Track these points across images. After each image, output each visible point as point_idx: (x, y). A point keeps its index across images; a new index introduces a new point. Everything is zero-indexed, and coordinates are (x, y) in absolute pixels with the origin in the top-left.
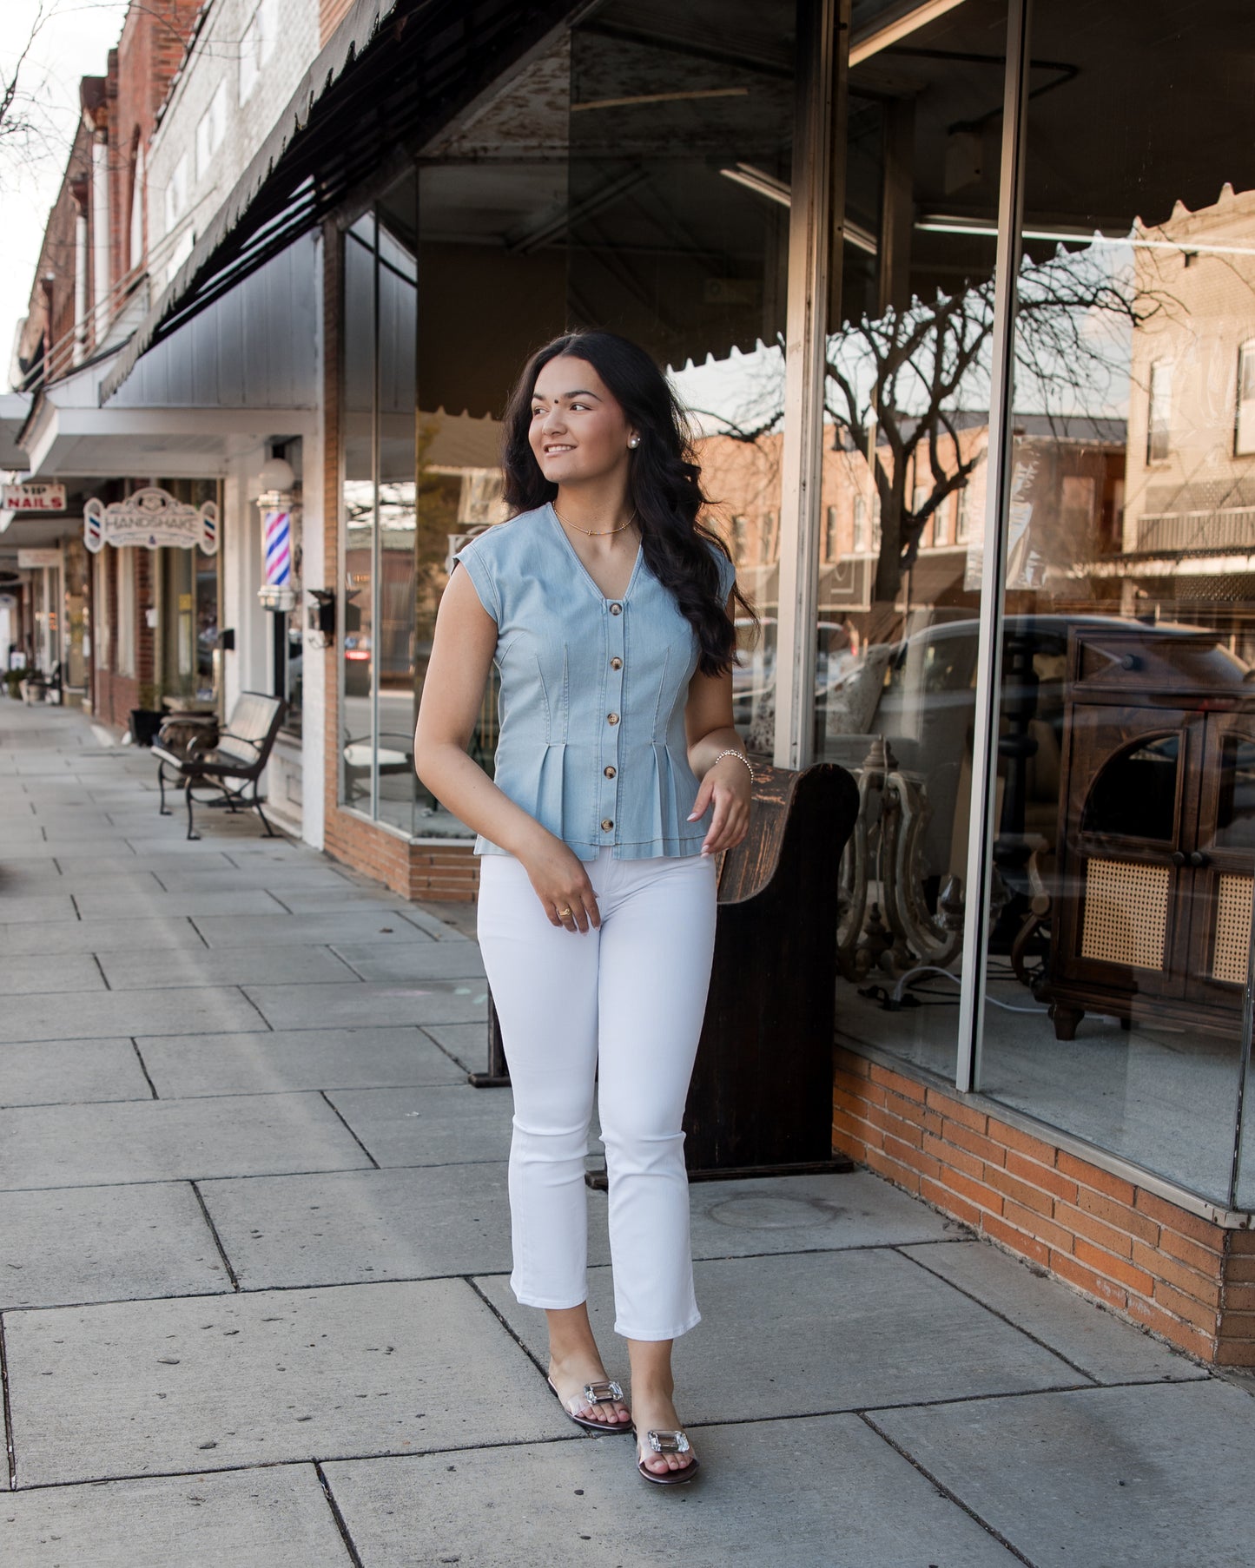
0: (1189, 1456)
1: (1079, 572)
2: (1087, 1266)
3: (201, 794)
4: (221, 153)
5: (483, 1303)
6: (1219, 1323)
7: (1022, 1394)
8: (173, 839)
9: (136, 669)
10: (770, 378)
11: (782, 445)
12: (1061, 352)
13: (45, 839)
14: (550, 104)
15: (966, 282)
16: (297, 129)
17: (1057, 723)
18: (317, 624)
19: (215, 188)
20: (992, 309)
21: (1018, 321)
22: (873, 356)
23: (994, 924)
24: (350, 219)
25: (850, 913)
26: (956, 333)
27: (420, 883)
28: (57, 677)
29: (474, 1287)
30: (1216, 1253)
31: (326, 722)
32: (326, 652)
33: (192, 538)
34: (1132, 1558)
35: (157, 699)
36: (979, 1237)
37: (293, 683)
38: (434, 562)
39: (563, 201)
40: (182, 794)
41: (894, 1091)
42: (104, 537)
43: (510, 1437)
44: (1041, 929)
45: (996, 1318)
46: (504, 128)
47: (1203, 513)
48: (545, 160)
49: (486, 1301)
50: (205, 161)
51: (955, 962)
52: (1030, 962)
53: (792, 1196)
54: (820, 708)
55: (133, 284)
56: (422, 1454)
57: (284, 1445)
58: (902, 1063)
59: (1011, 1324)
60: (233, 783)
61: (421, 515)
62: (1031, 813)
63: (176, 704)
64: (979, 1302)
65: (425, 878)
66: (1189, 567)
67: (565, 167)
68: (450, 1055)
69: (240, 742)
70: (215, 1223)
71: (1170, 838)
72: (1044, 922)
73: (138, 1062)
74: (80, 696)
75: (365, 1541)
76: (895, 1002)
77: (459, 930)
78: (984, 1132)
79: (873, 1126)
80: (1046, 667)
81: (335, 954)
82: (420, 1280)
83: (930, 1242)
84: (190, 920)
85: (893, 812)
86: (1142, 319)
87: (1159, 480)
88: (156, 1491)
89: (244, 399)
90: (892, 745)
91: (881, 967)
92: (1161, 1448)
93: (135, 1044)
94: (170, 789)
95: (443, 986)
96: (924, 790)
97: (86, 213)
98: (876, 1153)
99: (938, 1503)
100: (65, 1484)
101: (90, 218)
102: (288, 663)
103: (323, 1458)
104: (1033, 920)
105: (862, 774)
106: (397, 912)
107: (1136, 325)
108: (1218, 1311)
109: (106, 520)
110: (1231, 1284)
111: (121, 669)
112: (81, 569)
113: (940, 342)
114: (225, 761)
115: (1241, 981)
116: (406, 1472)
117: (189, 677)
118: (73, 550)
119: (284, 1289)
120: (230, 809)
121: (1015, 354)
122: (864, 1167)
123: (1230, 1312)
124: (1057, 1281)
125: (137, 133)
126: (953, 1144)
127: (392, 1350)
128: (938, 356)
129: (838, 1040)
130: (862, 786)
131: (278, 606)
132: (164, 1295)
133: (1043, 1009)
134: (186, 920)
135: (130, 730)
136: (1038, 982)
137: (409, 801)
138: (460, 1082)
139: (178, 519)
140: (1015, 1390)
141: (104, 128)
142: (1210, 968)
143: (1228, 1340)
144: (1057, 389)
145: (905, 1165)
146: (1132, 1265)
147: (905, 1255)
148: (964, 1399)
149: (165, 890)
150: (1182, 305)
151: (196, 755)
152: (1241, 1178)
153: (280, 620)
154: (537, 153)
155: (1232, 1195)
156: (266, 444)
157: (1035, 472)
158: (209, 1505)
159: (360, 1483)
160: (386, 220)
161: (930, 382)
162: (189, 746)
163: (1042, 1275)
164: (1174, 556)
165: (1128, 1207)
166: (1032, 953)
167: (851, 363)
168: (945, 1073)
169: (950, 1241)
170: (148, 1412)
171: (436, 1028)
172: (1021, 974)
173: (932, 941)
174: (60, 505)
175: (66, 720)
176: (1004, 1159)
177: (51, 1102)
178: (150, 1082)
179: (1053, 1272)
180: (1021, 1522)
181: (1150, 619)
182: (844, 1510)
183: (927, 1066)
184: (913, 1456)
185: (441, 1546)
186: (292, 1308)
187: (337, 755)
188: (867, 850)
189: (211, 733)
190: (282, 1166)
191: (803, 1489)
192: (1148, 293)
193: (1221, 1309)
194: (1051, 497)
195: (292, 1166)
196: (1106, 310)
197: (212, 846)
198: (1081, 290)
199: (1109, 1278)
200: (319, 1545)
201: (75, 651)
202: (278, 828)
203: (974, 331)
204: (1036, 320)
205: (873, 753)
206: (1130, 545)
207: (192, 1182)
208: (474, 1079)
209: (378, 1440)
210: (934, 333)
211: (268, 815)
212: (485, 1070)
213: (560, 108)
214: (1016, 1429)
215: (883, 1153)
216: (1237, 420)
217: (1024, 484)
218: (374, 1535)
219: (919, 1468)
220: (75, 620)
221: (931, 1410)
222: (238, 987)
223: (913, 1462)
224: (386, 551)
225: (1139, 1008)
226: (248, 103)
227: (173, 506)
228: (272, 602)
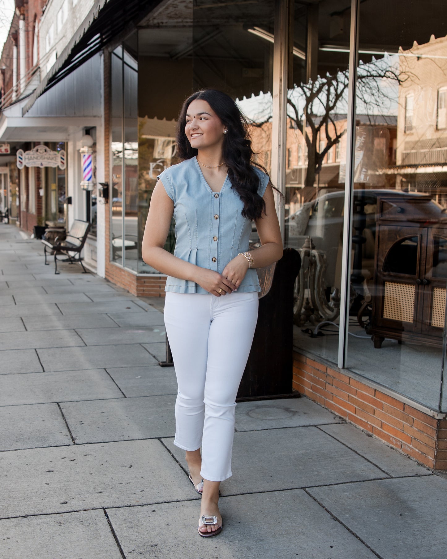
0: (425, 504)
1: (380, 172)
2: (387, 433)
3: (60, 257)
4: (66, 23)
5: (165, 448)
6: (436, 454)
7: (364, 481)
8: (49, 274)
9: (36, 211)
10: (266, 103)
11: (271, 128)
12: (373, 95)
13: (3, 274)
14: (186, 7)
15: (338, 69)
16: (94, 18)
17: (373, 229)
18: (102, 195)
19: (64, 36)
20: (348, 79)
21: (357, 84)
22: (304, 96)
23: (351, 305)
24: (113, 48)
25: (298, 301)
26: (334, 87)
27: (141, 290)
28: (7, 213)
29: (162, 442)
30: (434, 428)
31: (106, 231)
32: (105, 205)
33: (56, 164)
34: (405, 543)
35: (43, 222)
36: (347, 422)
37: (93, 216)
38: (144, 170)
39: (191, 41)
40: (53, 257)
41: (315, 368)
42: (24, 163)
43: (175, 499)
44: (368, 307)
45: (354, 453)
46: (169, 15)
47: (426, 150)
48: (184, 26)
49: (166, 447)
50: (60, 26)
51: (337, 319)
52: (365, 319)
53: (278, 407)
54: (286, 224)
55: (34, 71)
56: (143, 505)
57: (92, 502)
58: (318, 358)
59: (359, 455)
60: (72, 253)
61: (140, 154)
62: (364, 263)
63: (51, 224)
64: (347, 446)
65: (142, 288)
66: (421, 170)
67: (192, 29)
68: (152, 355)
69: (74, 238)
70: (66, 419)
71: (415, 274)
72: (369, 304)
73: (37, 358)
74: (15, 221)
75: (122, 539)
76: (315, 334)
77: (155, 308)
78: (348, 383)
79: (307, 381)
80: (369, 209)
81: (110, 317)
82: (141, 439)
83: (329, 424)
84: (56, 304)
85: (314, 265)
86: (402, 82)
87: (409, 139)
88: (45, 520)
89: (75, 113)
90: (313, 240)
91: (310, 321)
92: (415, 501)
93: (36, 352)
94: (49, 255)
95: (149, 328)
96: (325, 257)
97: (17, 45)
98: (309, 391)
99: (333, 523)
100: (12, 518)
101: (18, 47)
102: (92, 208)
103: (106, 507)
104: (365, 304)
105: (302, 251)
106: (132, 301)
107: (400, 84)
108: (435, 450)
109: (25, 157)
110: (440, 440)
111: (30, 210)
112: (16, 174)
113: (328, 90)
114: (69, 245)
115: (442, 327)
116: (137, 512)
117: (55, 214)
118: (13, 167)
119: (92, 443)
120: (70, 263)
121: (356, 95)
122: (304, 396)
123: (440, 450)
124: (376, 438)
125: (36, 16)
126: (337, 387)
127: (131, 466)
128: (328, 95)
129: (294, 349)
130: (302, 255)
131: (88, 188)
132: (48, 446)
133: (370, 337)
134: (55, 305)
135: (34, 233)
136: (368, 327)
137: (136, 259)
138: (156, 365)
139: (51, 157)
140: (361, 480)
141: (23, 15)
142: (431, 319)
143: (439, 460)
144: (372, 108)
145: (319, 395)
146: (403, 433)
147: (320, 429)
148: (342, 483)
149: (47, 293)
150: (417, 77)
151: (58, 243)
152: (443, 400)
153: (88, 193)
154: (181, 24)
155: (440, 407)
156: (83, 129)
157: (364, 140)
158: (65, 525)
159: (120, 517)
160: (126, 48)
161: (325, 105)
162: (56, 240)
163: (370, 436)
164: (416, 166)
165: (402, 411)
166: (365, 315)
167: (296, 98)
168: (334, 361)
169: (336, 423)
170: (42, 490)
171: (147, 344)
172: (361, 323)
173: (328, 311)
174: (8, 151)
175: (10, 229)
176: (356, 393)
177: (6, 373)
178: (42, 366)
179: (374, 435)
180: (364, 529)
181: (407, 191)
182: (298, 525)
183: (327, 359)
184: (324, 505)
185: (150, 540)
186: (95, 451)
187: (110, 243)
188: (304, 278)
189: (63, 235)
190: (90, 397)
191: (283, 518)
192: (405, 72)
193: (436, 449)
194: (370, 145)
195: (94, 397)
196: (389, 79)
197: (64, 277)
198: (380, 72)
199: (395, 437)
200: (105, 540)
201: (14, 204)
202: (88, 270)
203: (341, 87)
204: (364, 83)
205: (306, 243)
206: (399, 163)
207: (58, 403)
208: (161, 364)
209: (127, 500)
210: (326, 87)
211: (84, 265)
212: (165, 360)
213: (190, 8)
214: (362, 494)
215: (311, 391)
216: (437, 122)
217: (360, 144)
218: (125, 536)
219: (326, 509)
220: (13, 193)
221: (330, 487)
222: (74, 329)
223: (324, 507)
224: (127, 166)
225: (404, 336)
226: (76, 6)
227: (49, 152)
228: (86, 187)
